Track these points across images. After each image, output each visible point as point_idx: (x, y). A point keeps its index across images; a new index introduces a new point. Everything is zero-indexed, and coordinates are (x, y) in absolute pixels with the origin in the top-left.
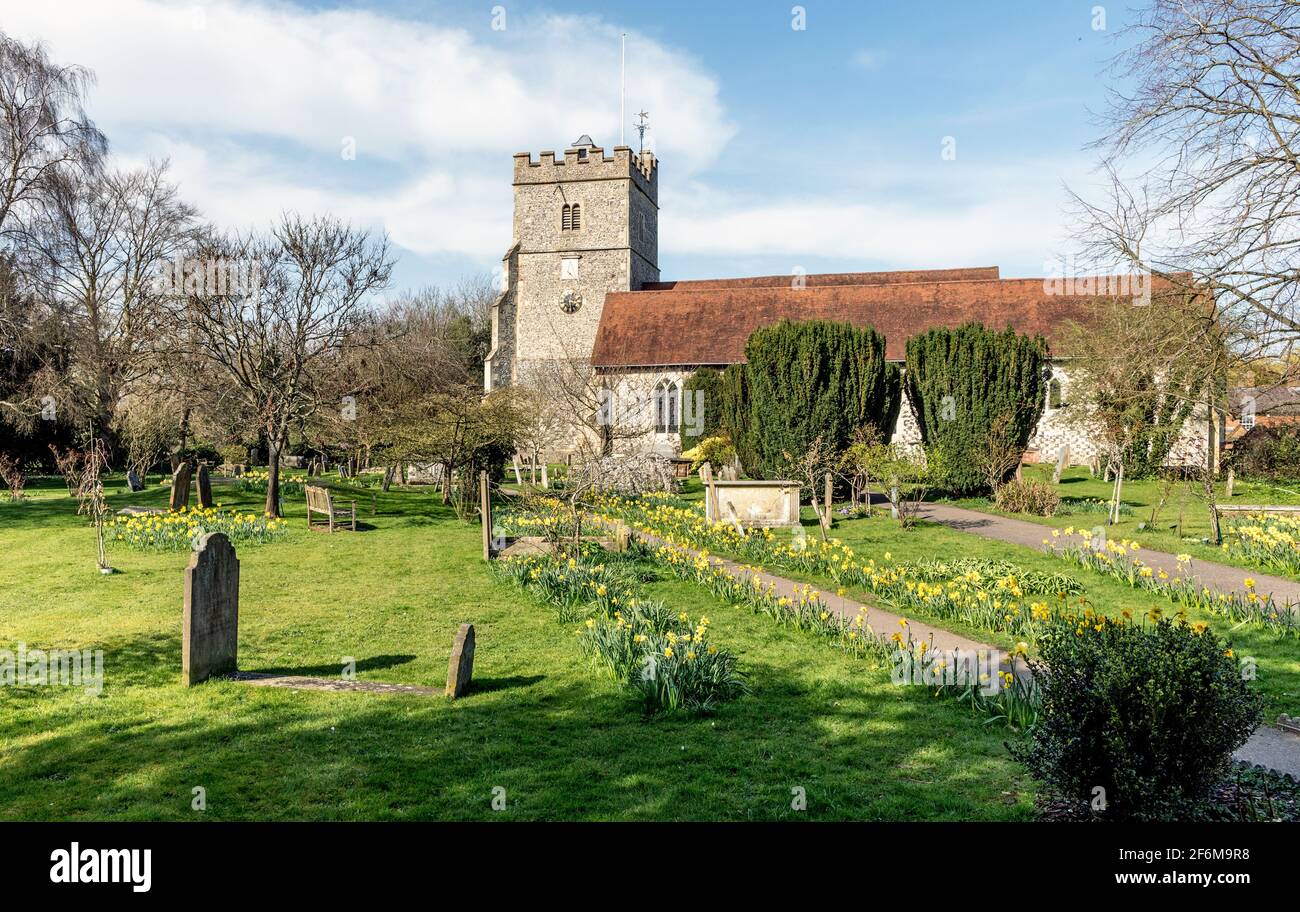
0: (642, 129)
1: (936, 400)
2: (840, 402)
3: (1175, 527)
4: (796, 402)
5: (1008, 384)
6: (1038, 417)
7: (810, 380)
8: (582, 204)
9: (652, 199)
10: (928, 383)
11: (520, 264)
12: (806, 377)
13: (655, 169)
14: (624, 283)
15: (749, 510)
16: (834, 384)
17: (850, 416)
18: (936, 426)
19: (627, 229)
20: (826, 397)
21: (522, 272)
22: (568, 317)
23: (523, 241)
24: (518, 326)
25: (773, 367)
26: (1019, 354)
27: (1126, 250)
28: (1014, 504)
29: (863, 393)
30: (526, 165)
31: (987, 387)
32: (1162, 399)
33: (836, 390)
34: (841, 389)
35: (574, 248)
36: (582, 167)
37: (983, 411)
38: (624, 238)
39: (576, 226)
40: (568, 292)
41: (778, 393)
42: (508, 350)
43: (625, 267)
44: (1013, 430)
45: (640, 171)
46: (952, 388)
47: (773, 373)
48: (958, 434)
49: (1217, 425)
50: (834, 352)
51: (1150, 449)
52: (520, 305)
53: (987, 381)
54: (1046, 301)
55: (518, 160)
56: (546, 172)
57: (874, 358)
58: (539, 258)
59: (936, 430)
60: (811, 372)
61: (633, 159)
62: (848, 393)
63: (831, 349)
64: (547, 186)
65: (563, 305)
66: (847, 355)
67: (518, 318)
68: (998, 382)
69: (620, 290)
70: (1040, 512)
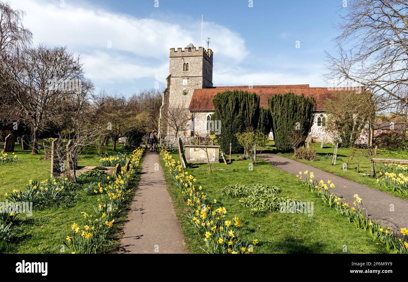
0: (208, 43)
1: (276, 119)
2: (242, 119)
3: (356, 168)
4: (228, 118)
5: (301, 114)
6: (311, 126)
7: (232, 111)
8: (189, 63)
9: (211, 63)
10: (274, 113)
11: (171, 80)
12: (231, 110)
13: (212, 55)
14: (200, 86)
15: (200, 156)
16: (240, 112)
17: (246, 124)
18: (277, 128)
19: (202, 71)
20: (238, 116)
21: (172, 83)
22: (184, 96)
23: (172, 74)
24: (170, 98)
25: (220, 106)
26: (305, 103)
27: (344, 72)
28: (300, 156)
29: (251, 115)
30: (173, 52)
31: (293, 115)
32: (355, 123)
33: (241, 114)
34: (243, 114)
35: (187, 76)
36: (189, 52)
37: (292, 123)
38: (201, 73)
39: (187, 70)
40: (184, 89)
41: (222, 115)
42: (167, 105)
43: (201, 82)
44: (302, 130)
45: (207, 54)
46: (282, 115)
47: (220, 108)
48: (284, 131)
49: (371, 131)
50: (241, 101)
51: (351, 138)
52: (171, 92)
53: (294, 112)
54: (322, 94)
55: (171, 50)
56: (179, 54)
57: (255, 104)
58: (176, 79)
59: (276, 129)
60: (232, 108)
61: (204, 51)
62: (245, 116)
63: (240, 100)
64: (179, 58)
65: (183, 93)
66: (245, 102)
67: (170, 96)
68: (297, 113)
69: (200, 88)
70: (309, 159)
